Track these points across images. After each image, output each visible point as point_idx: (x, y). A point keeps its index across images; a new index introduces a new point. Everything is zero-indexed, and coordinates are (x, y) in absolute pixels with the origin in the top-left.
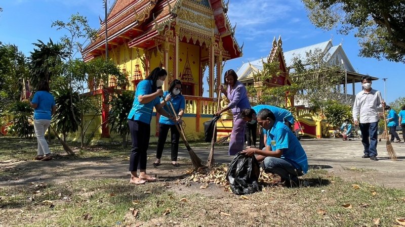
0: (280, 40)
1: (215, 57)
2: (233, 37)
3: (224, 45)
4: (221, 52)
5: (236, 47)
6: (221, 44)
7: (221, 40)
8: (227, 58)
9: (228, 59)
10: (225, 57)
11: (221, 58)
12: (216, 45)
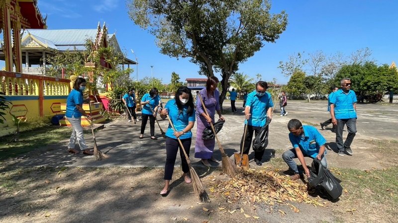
0: (105, 26)
1: (12, 22)
2: (35, 5)
3: (22, 11)
4: (18, 19)
5: (39, 17)
6: (18, 9)
7: (17, 4)
8: (26, 26)
9: (27, 28)
10: (24, 25)
11: (19, 25)
12: (12, 9)
